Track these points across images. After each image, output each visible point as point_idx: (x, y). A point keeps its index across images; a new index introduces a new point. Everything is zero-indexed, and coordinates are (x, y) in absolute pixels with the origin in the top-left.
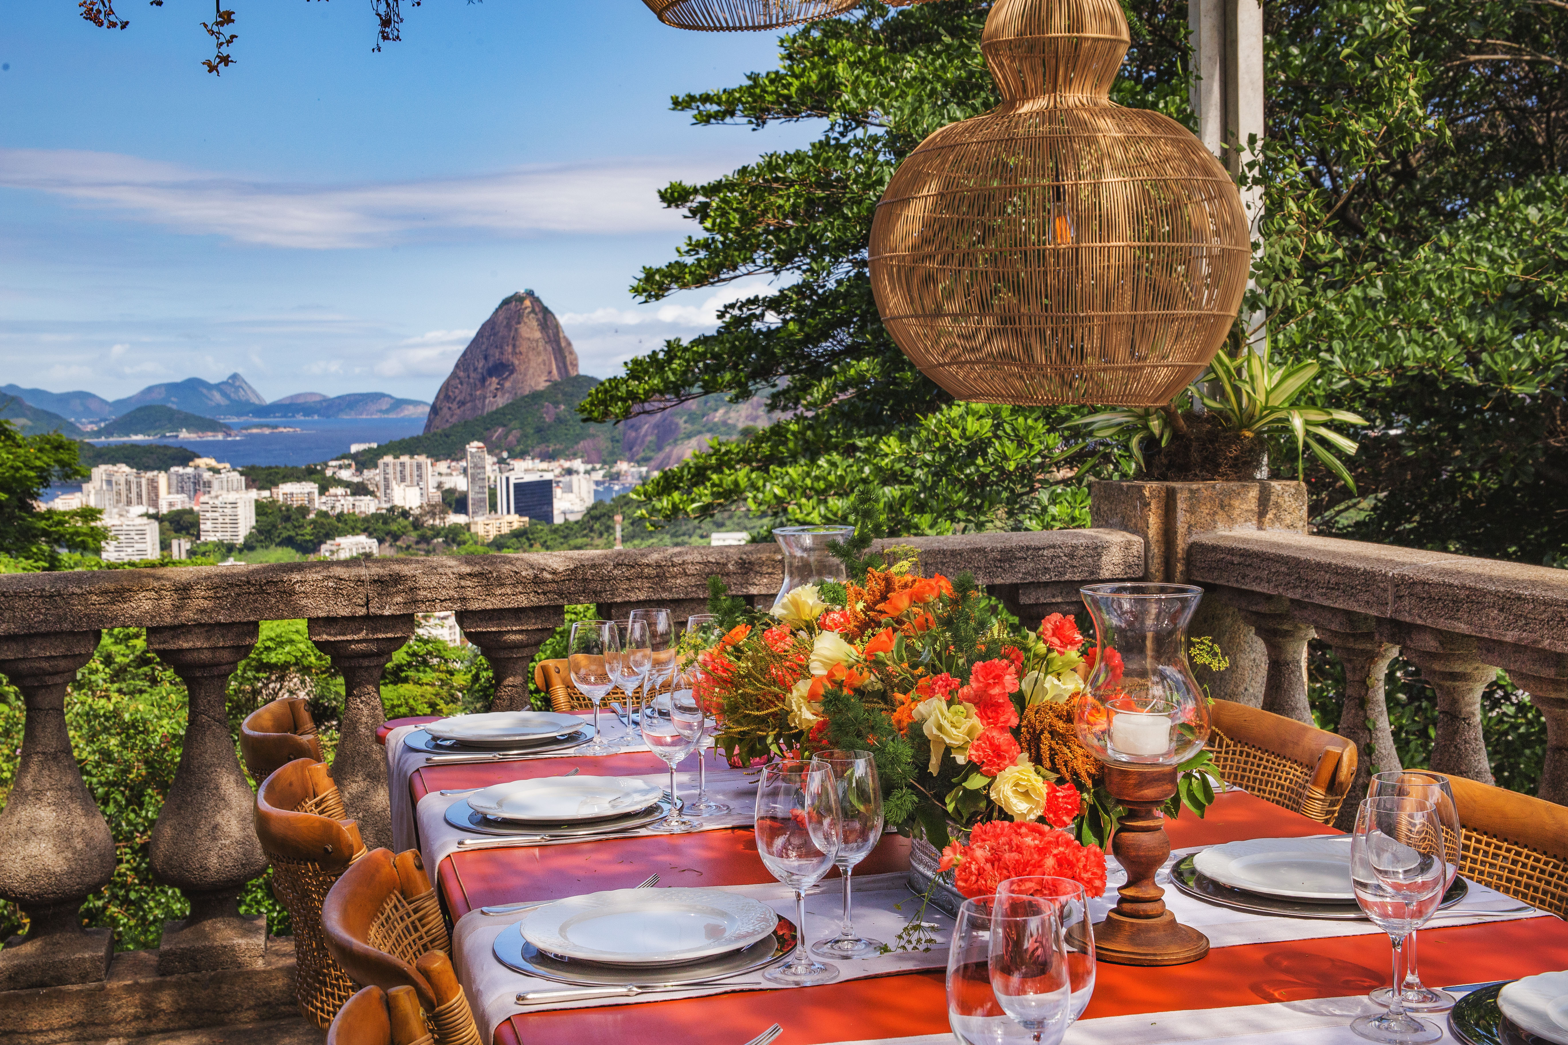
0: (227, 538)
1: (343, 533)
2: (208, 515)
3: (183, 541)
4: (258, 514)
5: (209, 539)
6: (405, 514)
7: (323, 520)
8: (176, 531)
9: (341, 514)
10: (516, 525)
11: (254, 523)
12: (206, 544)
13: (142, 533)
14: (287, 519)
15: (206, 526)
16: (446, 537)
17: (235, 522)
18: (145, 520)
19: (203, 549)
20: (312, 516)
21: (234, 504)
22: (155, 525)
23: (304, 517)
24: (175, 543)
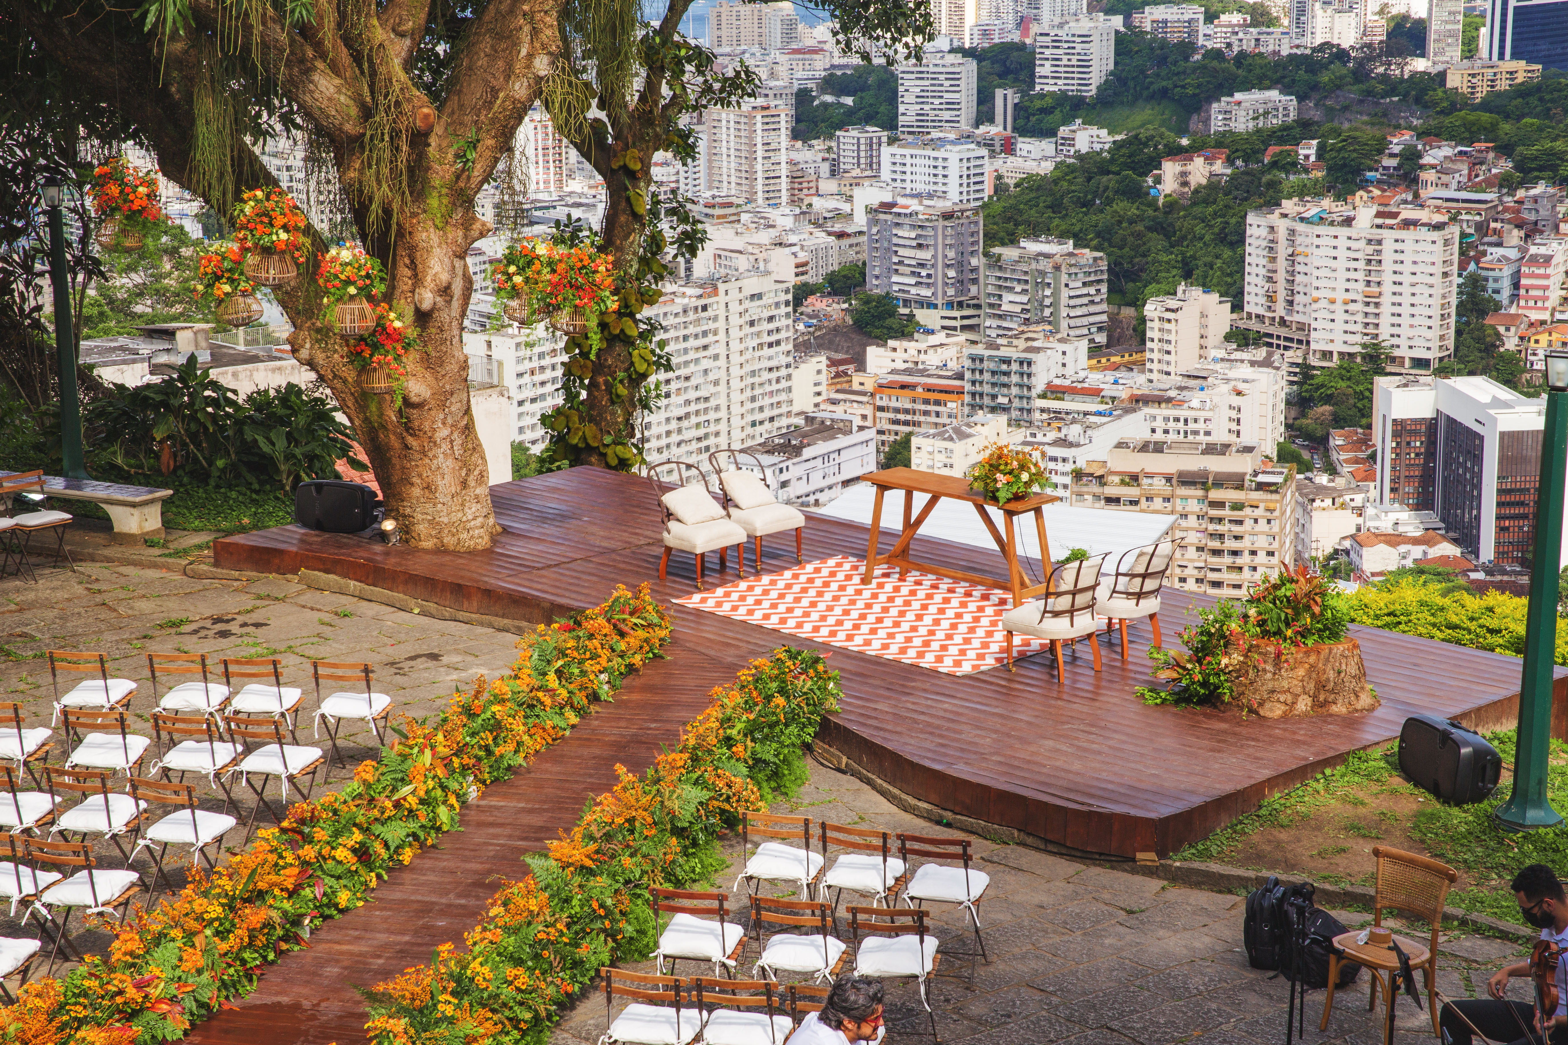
0: (1072, 88)
1: (1247, 86)
2: (1048, 52)
3: (1009, 92)
4: (1118, 53)
5: (1047, 88)
6: (1341, 55)
7: (1215, 63)
8: (1001, 76)
9: (1242, 55)
10: (1520, 78)
11: (1111, 67)
12: (1042, 96)
13: (954, 77)
14: (1162, 61)
15: (1044, 69)
16: (1406, 95)
17: (1085, 64)
18: (958, 58)
19: (1038, 104)
20: (1198, 57)
21: (1085, 38)
22: (972, 65)
23: (1186, 59)
24: (999, 93)
